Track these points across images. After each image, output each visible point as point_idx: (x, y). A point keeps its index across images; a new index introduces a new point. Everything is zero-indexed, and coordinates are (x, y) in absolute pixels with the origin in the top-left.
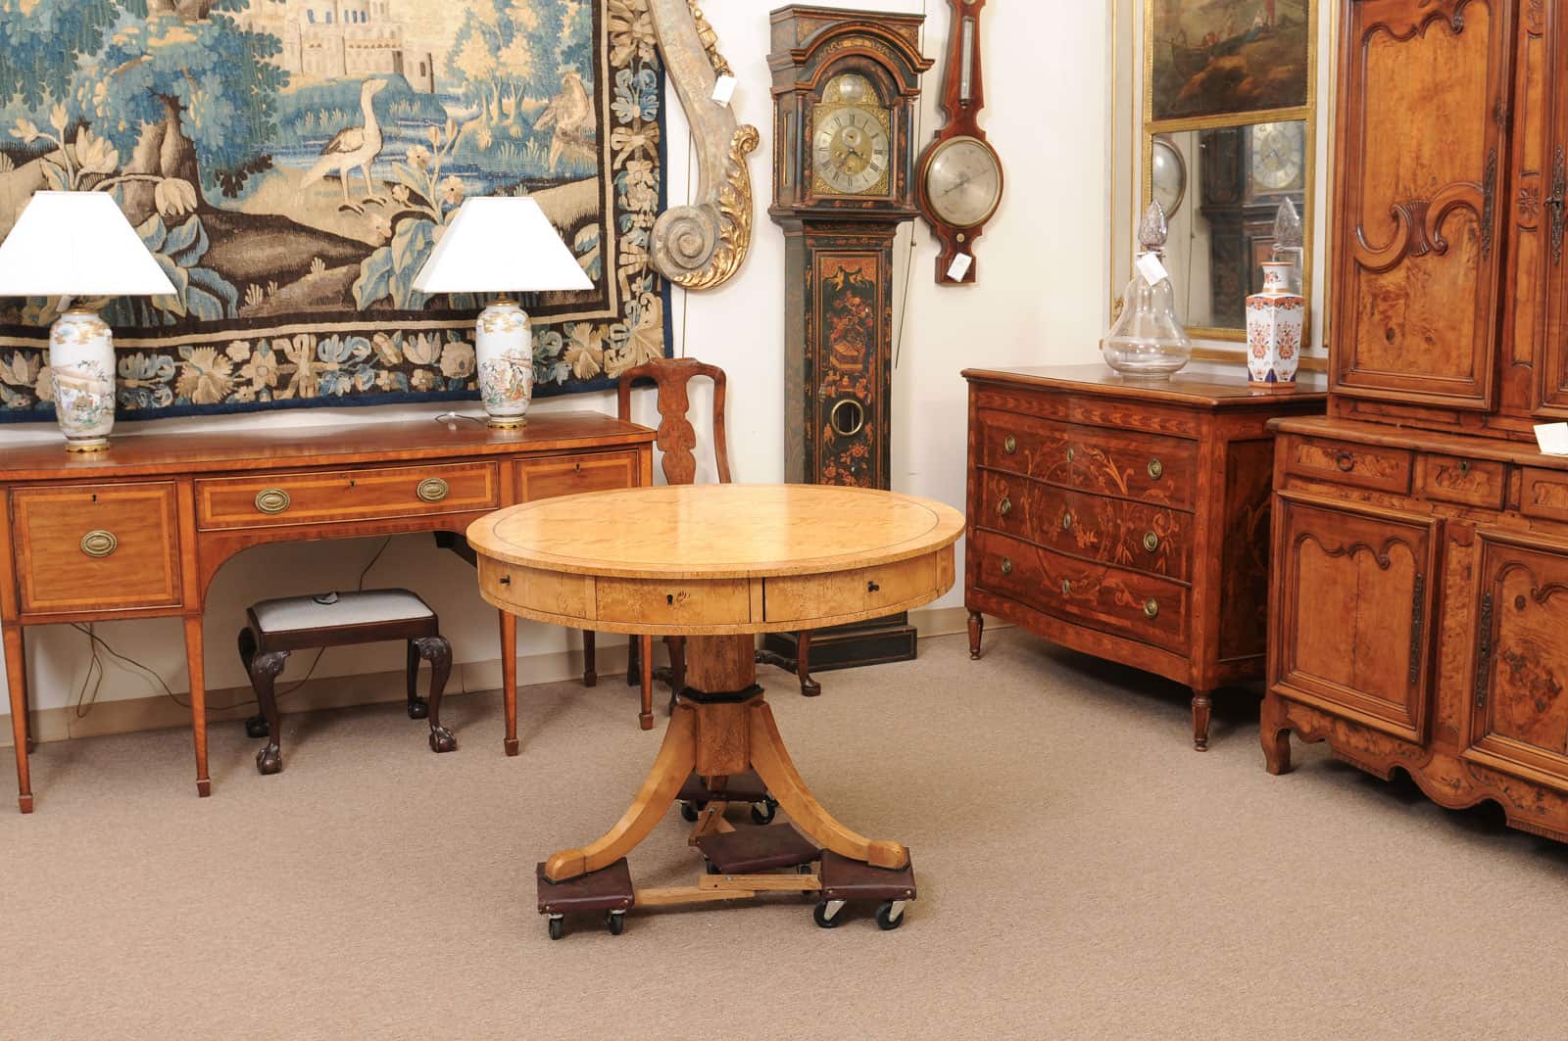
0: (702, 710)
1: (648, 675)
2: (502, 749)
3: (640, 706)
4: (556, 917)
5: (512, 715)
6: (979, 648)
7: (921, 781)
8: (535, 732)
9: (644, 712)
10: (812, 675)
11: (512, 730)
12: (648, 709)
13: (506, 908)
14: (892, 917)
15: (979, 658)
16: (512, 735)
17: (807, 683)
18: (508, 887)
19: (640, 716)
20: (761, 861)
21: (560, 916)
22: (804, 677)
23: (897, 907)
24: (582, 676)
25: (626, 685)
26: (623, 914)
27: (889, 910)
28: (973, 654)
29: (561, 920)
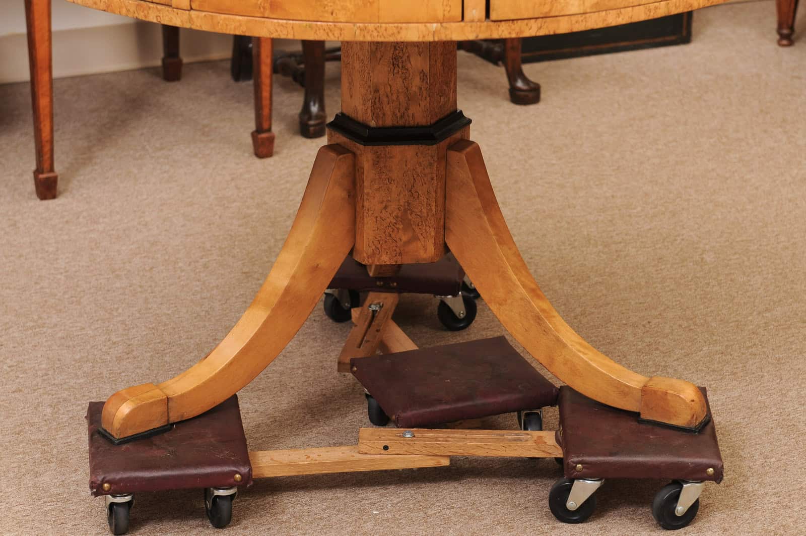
0: (367, 155)
1: (266, 69)
2: (31, 186)
3: (252, 115)
4: (119, 500)
5: (46, 134)
6: (792, 28)
7: (709, 258)
8: (85, 157)
9: (259, 130)
10: (527, 69)
11: (47, 157)
12: (265, 126)
13: (37, 474)
14: (681, 509)
15: (791, 43)
16: (46, 166)
17: (520, 84)
18: (40, 436)
19: (254, 135)
20: (460, 405)
21: (127, 499)
22: (514, 74)
23: (690, 493)
24: (159, 63)
25: (227, 77)
26: (232, 497)
27: (676, 498)
28: (782, 37)
29: (129, 504)
